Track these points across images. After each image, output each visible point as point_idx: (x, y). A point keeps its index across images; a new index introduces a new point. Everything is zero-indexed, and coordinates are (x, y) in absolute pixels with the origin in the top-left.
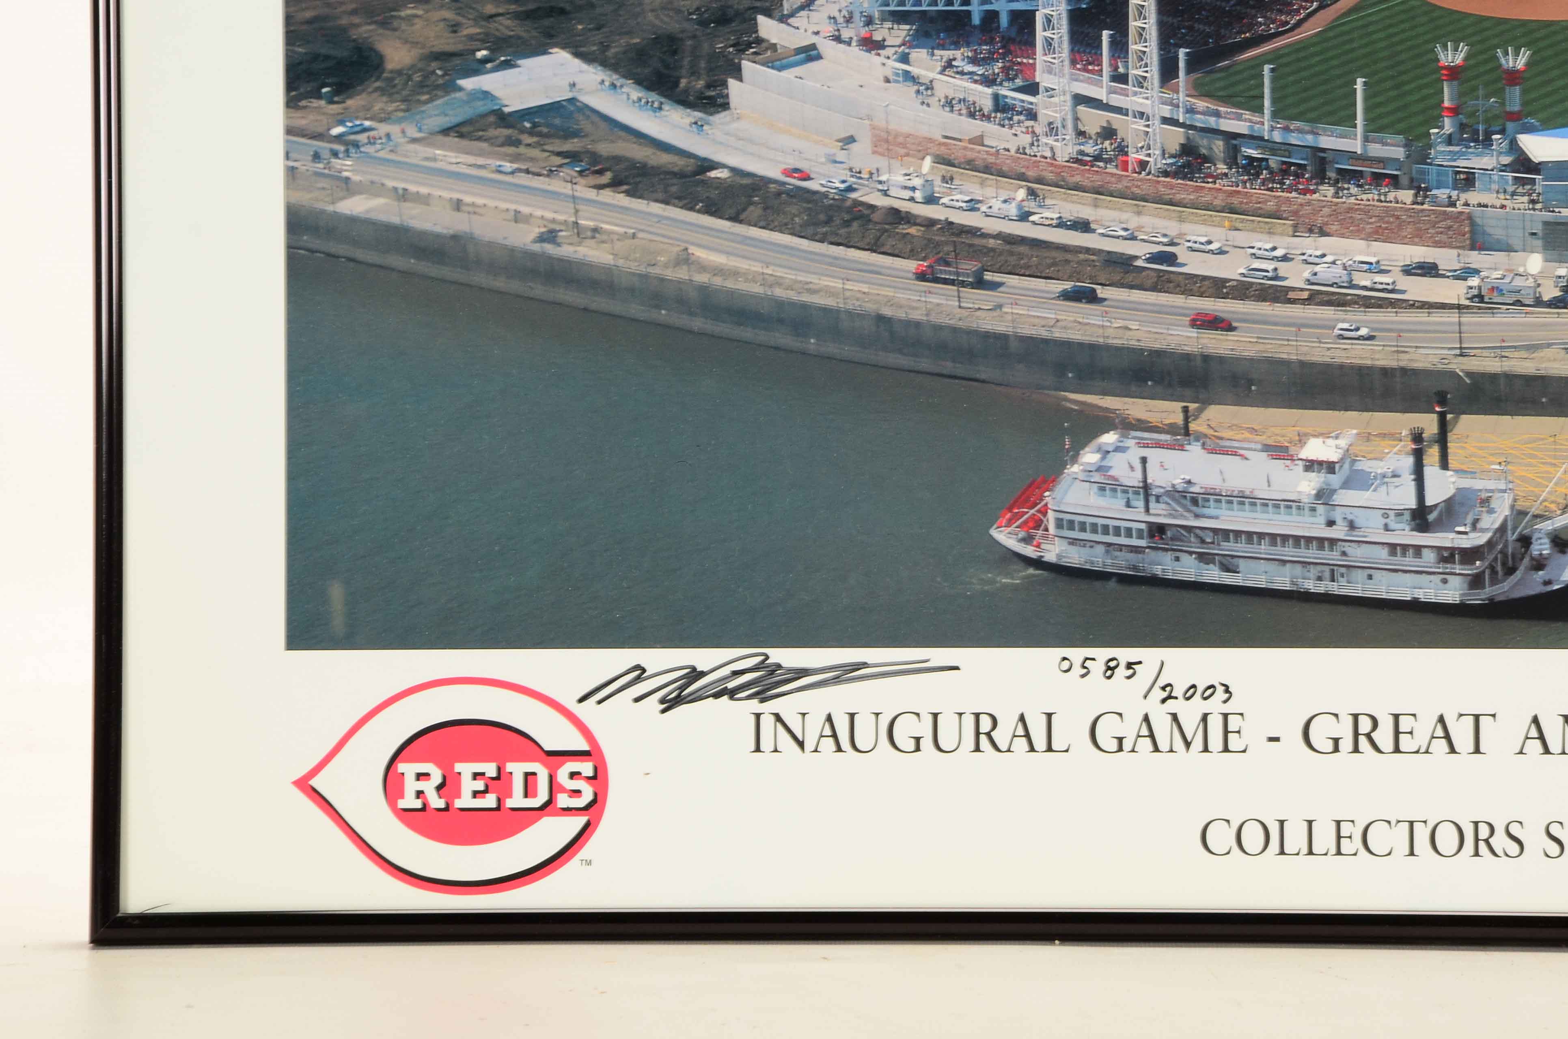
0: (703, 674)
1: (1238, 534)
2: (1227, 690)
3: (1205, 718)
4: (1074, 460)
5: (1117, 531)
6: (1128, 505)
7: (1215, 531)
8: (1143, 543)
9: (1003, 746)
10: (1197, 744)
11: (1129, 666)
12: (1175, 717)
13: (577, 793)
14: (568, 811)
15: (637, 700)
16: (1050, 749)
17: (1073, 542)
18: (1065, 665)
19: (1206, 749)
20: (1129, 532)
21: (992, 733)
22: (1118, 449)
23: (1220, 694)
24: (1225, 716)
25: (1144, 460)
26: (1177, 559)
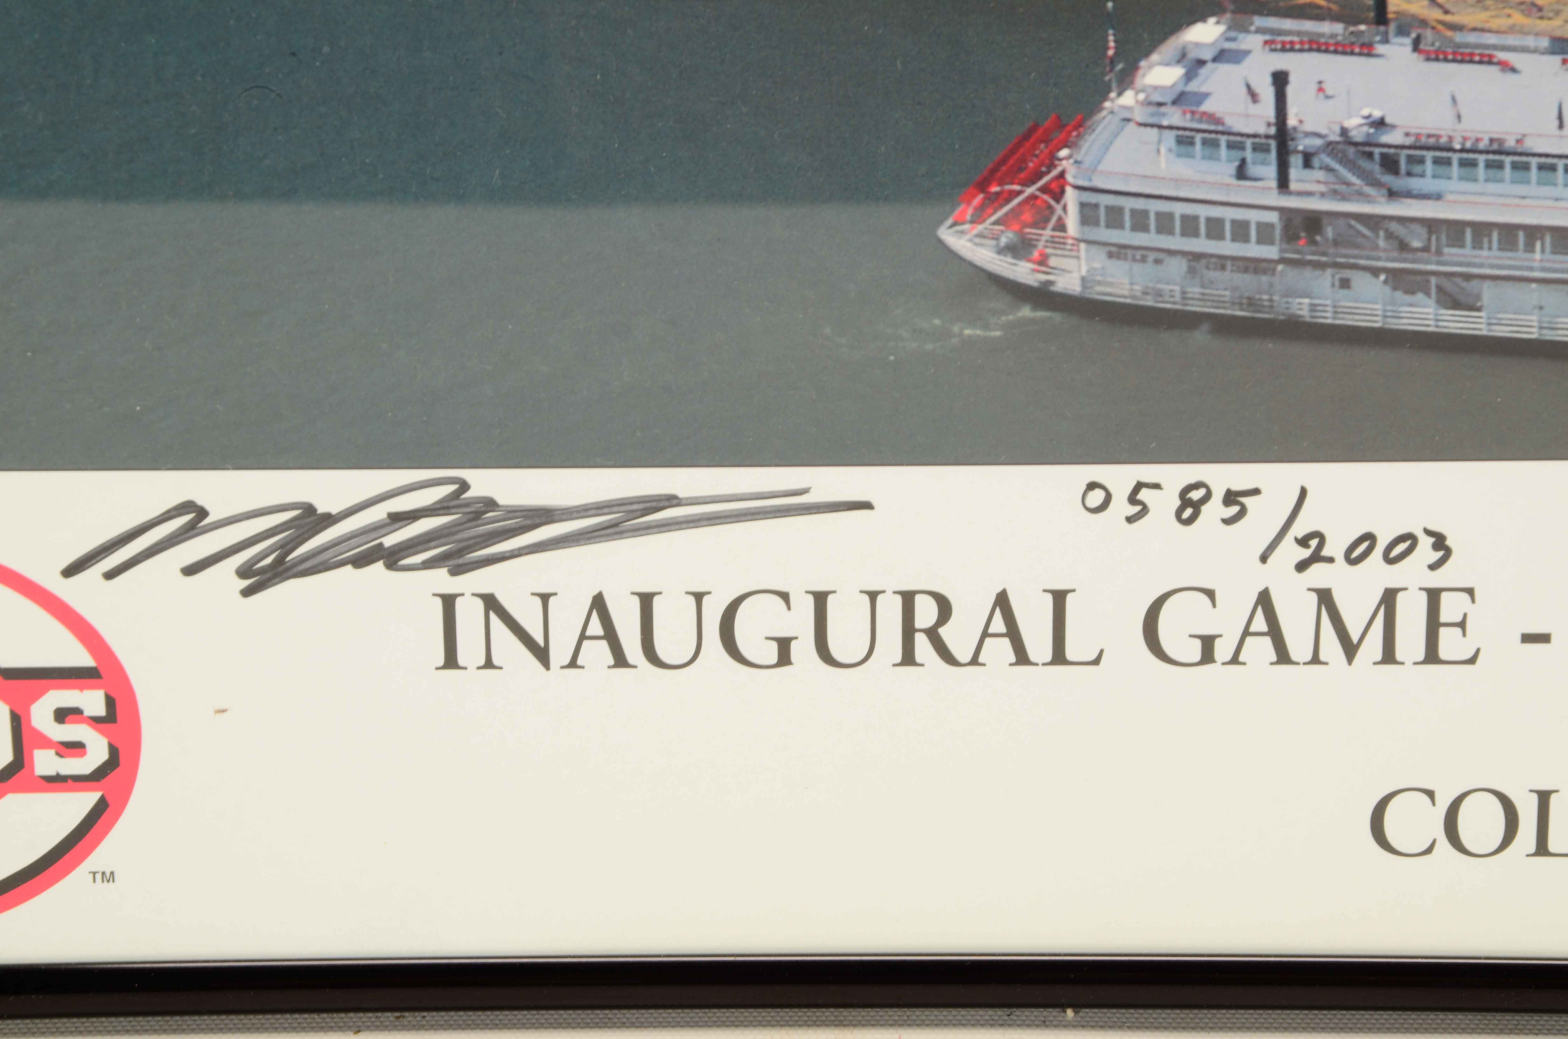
0: (329, 520)
1: (1481, 230)
2: (1440, 542)
3: (1389, 598)
4: (1126, 80)
5: (1215, 229)
6: (1241, 173)
7: (1432, 225)
8: (1271, 252)
9: (963, 654)
10: (1373, 646)
11: (1231, 498)
12: (1325, 597)
13: (76, 748)
14: (57, 782)
15: (190, 570)
16: (1059, 657)
17: (1118, 252)
18: (1096, 498)
19: (1389, 656)
20: (1241, 231)
21: (942, 631)
22: (1221, 56)
23: (1425, 552)
24: (1434, 596)
25: (1280, 80)
26: (1345, 284)
